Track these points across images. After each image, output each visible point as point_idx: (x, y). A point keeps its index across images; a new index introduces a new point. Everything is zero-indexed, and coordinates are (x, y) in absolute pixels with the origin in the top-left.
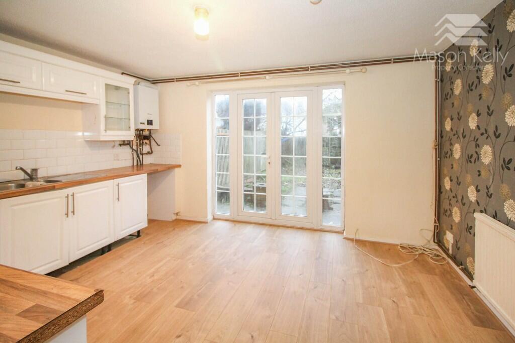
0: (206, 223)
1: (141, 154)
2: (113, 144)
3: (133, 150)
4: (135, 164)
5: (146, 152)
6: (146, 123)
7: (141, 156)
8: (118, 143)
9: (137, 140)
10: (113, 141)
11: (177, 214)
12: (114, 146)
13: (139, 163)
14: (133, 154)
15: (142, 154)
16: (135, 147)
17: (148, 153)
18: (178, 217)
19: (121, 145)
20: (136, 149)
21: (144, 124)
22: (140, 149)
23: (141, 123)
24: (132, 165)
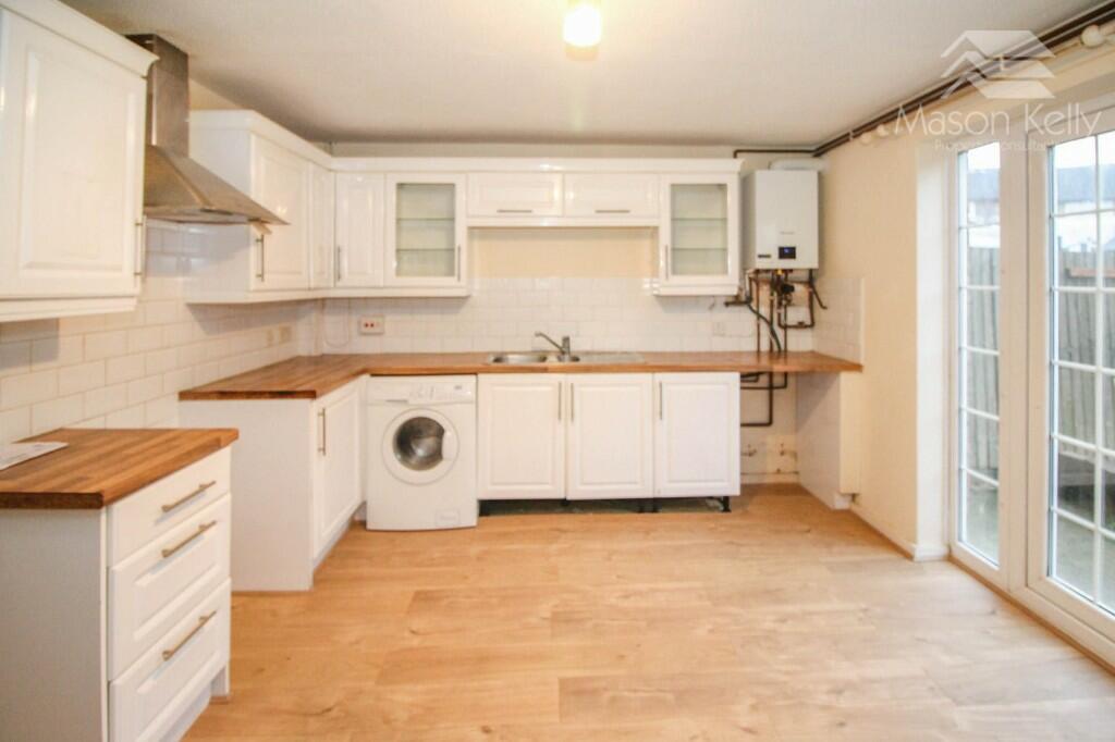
0: (908, 556)
1: (780, 325)
2: (712, 301)
3: (759, 316)
4: (765, 347)
5: (795, 323)
6: (775, 254)
7: (780, 332)
8: (724, 300)
9: (772, 294)
10: (713, 296)
11: (854, 496)
12: (712, 307)
13: (775, 348)
14: (758, 326)
15: (785, 327)
16: (764, 311)
17: (801, 325)
18: (855, 508)
19: (727, 304)
20: (768, 318)
21: (768, 256)
22: (779, 315)
23: (760, 256)
24: (754, 348)
